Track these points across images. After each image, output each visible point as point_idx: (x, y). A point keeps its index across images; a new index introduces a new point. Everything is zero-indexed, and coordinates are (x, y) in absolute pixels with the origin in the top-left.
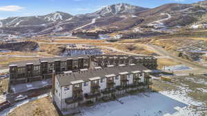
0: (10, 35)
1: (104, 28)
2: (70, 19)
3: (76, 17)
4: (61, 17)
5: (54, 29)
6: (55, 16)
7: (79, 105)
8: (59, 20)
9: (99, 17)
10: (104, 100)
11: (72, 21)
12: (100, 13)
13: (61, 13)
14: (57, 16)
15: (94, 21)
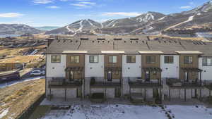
1: (205, 25)
2: (162, 18)
3: (169, 16)
4: (153, 17)
5: (145, 28)
6: (147, 17)
7: (79, 96)
8: (151, 20)
9: (199, 14)
10: (131, 100)
12: (200, 9)
13: (153, 13)
15: (191, 19)
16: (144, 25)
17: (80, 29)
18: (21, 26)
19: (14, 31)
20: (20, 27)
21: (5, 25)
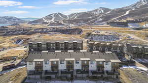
0: (71, 24)
2: (108, 12)
3: (113, 11)
4: (103, 11)
5: (96, 20)
6: (98, 11)
8: (101, 13)
11: (110, 13)
12: (135, 6)
13: (103, 8)
14: (100, 10)
16: (96, 17)
19: (6, 22)
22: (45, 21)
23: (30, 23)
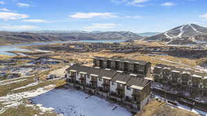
17: (180, 36)
18: (127, 33)
20: (125, 34)
21: (115, 32)
22: (168, 37)
23: (147, 39)
